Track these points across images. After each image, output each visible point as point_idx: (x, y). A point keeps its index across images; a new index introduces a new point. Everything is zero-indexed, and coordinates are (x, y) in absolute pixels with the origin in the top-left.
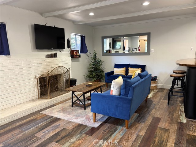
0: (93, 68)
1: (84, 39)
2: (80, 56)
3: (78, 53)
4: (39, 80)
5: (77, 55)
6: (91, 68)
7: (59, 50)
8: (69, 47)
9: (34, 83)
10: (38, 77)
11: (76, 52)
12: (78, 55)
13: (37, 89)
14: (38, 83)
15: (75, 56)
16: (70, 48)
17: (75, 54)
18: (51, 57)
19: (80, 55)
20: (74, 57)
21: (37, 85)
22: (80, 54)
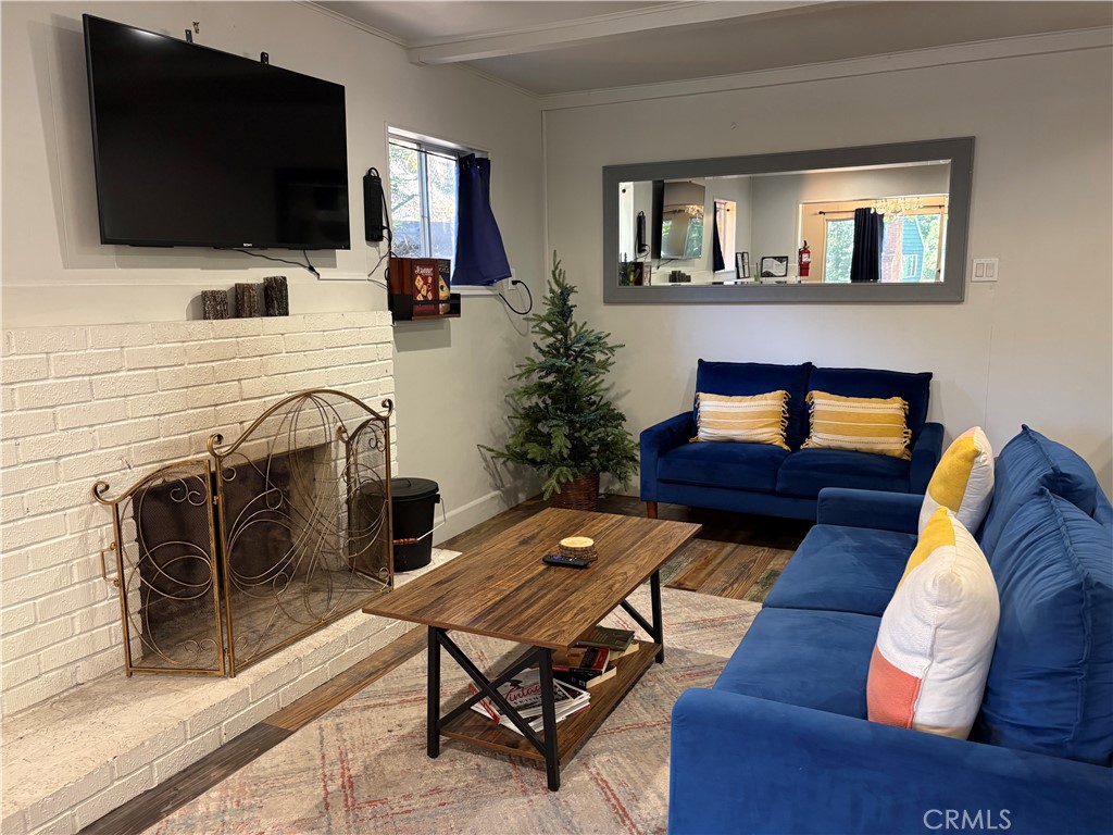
0: (543, 388)
1: (479, 182)
2: (454, 305)
3: (442, 283)
4: (130, 511)
5: (437, 301)
6: (528, 392)
7: (298, 256)
8: (375, 230)
9: (84, 539)
10: (123, 483)
11: (428, 271)
12: (443, 294)
13: (113, 592)
14: (119, 544)
15: (426, 301)
16: (384, 244)
17: (423, 292)
18: (238, 315)
19: (456, 297)
20: (417, 308)
21: (112, 557)
22: (455, 289)
